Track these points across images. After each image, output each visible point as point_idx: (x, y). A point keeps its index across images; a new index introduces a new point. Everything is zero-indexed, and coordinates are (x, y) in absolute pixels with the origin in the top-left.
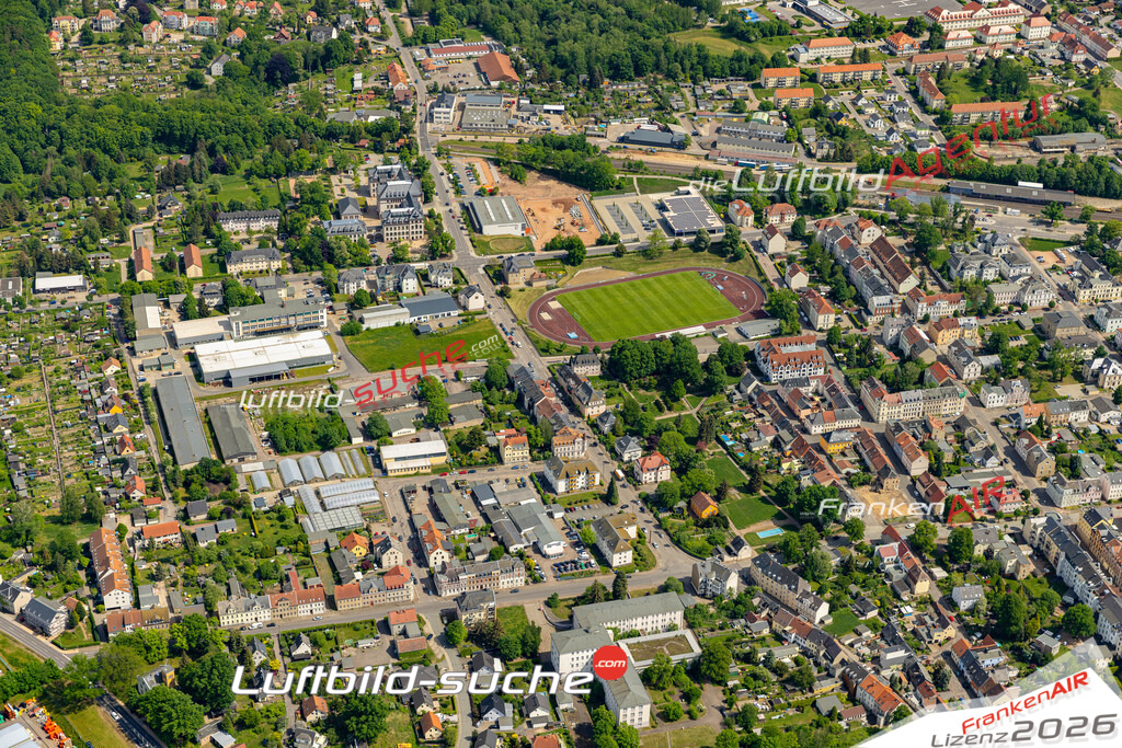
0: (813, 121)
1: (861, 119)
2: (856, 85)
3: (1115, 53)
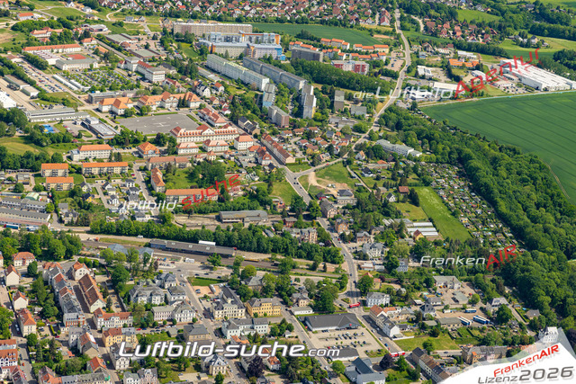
0: (70, 199)
1: (104, 199)
2: (108, 176)
3: (290, 160)
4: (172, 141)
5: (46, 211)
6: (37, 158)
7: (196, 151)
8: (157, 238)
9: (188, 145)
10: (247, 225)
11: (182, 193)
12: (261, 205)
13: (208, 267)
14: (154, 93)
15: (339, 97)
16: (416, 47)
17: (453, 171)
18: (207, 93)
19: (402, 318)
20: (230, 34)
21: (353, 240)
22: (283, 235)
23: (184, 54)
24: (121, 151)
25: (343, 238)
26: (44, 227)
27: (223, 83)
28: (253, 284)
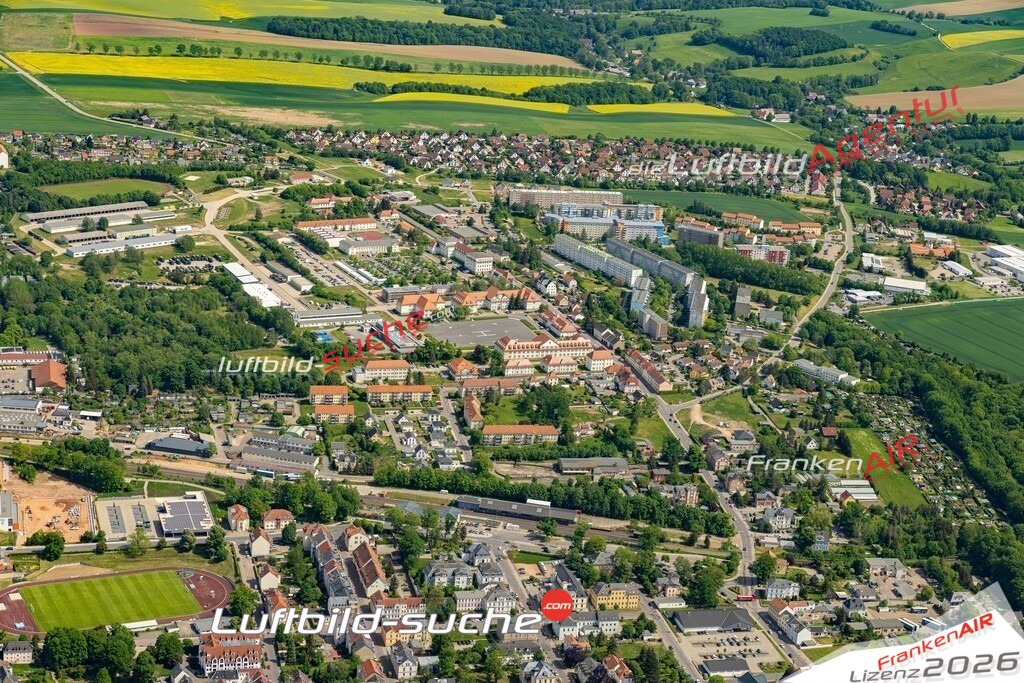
0: (348, 437)
1: (396, 437)
2: (403, 406)
3: (666, 386)
4: (497, 356)
5: (313, 452)
6: (304, 378)
7: (530, 371)
8: (468, 493)
9: (519, 363)
10: (597, 479)
11: (508, 431)
12: (620, 450)
13: (537, 537)
14: (476, 288)
15: (744, 297)
16: (862, 226)
17: (905, 407)
18: (551, 289)
19: (817, 617)
20: (589, 205)
21: (751, 503)
22: (648, 493)
23: (521, 233)
24: (423, 370)
25: (736, 500)
26: (309, 475)
27: (575, 276)
28: (600, 563)
